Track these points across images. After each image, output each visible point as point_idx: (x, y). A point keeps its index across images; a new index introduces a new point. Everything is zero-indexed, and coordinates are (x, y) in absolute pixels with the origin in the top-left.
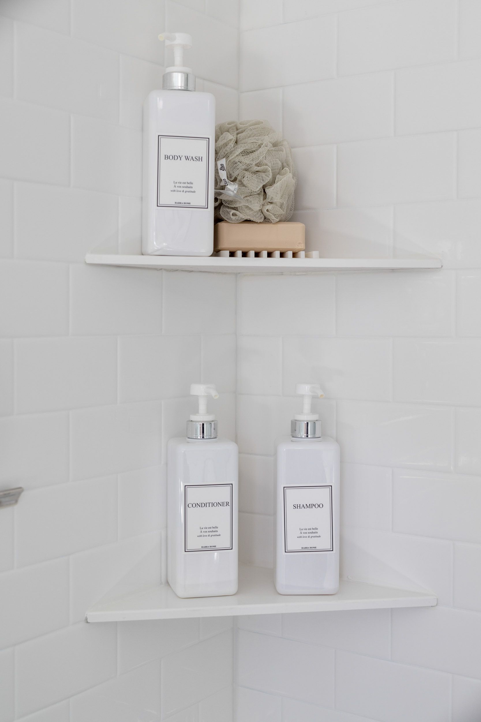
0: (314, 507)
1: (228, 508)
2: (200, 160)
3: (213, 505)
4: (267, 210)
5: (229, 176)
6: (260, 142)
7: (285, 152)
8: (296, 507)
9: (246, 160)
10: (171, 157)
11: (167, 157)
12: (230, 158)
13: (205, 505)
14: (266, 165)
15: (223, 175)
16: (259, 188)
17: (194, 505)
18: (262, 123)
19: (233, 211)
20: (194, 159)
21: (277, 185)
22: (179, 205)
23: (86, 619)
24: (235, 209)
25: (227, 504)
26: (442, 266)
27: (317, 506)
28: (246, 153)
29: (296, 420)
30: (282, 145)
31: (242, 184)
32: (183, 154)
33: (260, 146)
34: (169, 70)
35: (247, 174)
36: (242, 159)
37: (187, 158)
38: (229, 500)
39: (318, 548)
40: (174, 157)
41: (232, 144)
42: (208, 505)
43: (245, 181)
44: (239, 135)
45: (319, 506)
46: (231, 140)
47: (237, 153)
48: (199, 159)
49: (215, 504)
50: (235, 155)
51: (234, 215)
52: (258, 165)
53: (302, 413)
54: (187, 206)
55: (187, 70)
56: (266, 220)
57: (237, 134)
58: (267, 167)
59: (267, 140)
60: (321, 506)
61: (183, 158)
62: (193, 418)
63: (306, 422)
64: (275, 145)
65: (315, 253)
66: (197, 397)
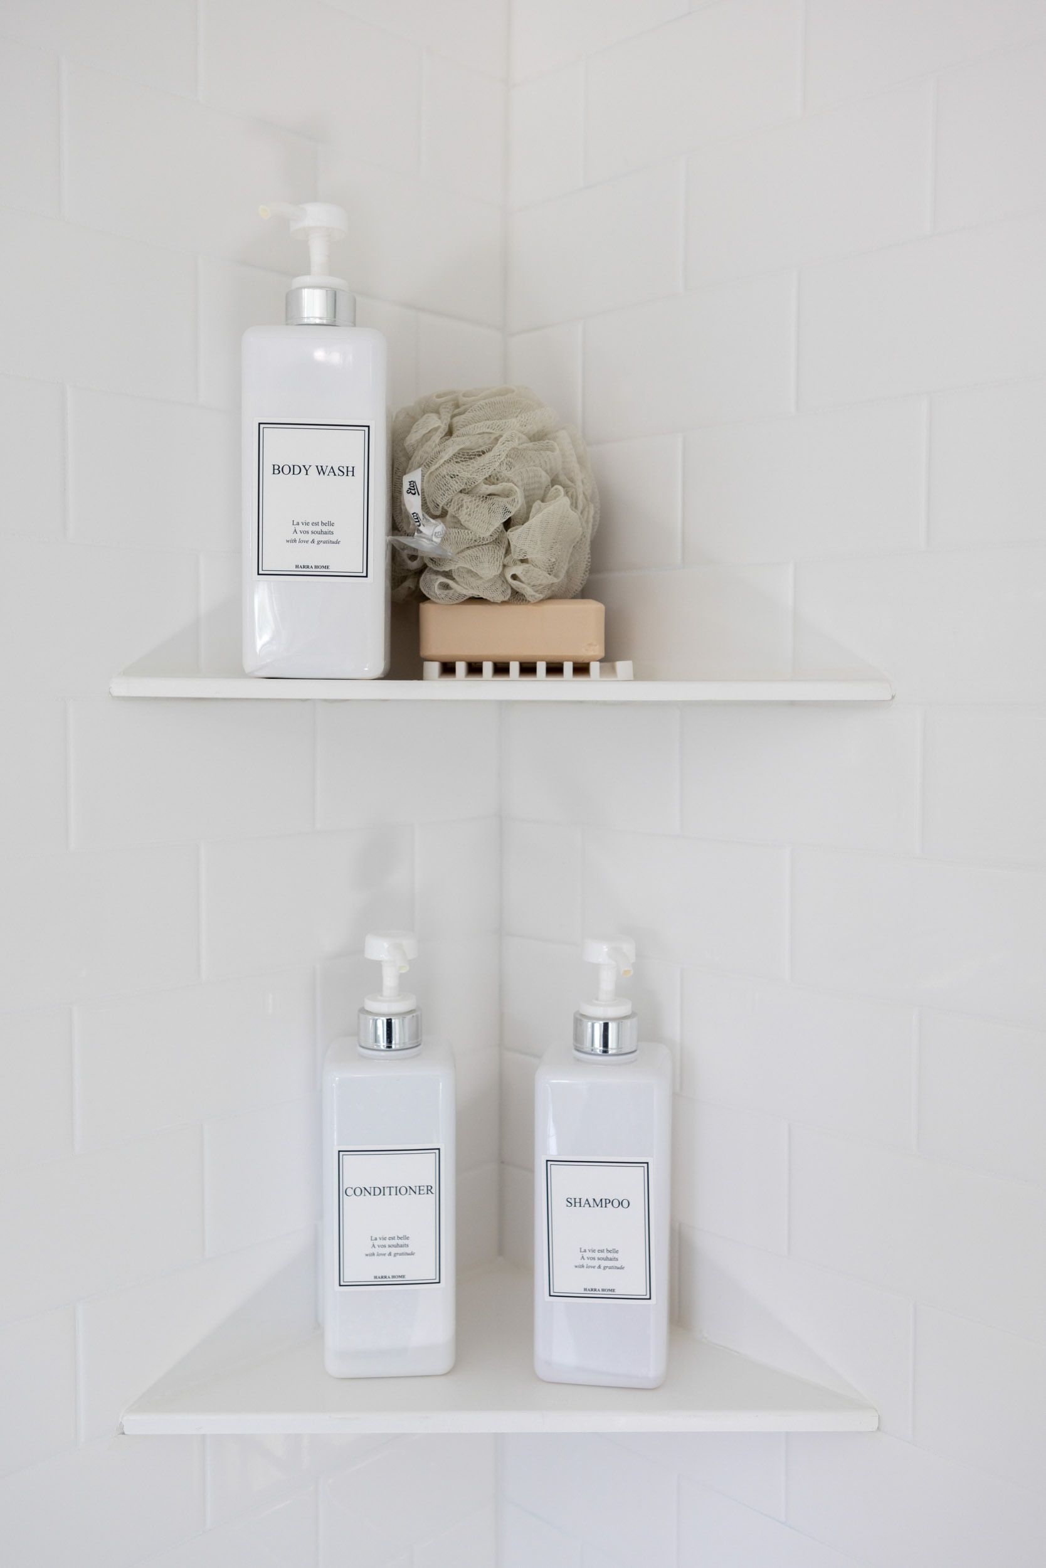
0: (609, 1205)
1: (431, 1199)
2: (350, 474)
3: (398, 1191)
4: (514, 577)
5: (424, 505)
6: (498, 433)
7: (557, 452)
8: (572, 1202)
9: (468, 472)
10: (286, 470)
11: (278, 470)
12: (433, 468)
13: (382, 1191)
14: (509, 480)
15: (413, 504)
16: (492, 529)
17: (358, 1192)
18: (513, 391)
19: (442, 579)
20: (337, 471)
21: (534, 521)
22: (303, 572)
23: (121, 1426)
24: (448, 575)
25: (429, 1190)
26: (893, 697)
27: (616, 1203)
28: (466, 456)
29: (582, 1015)
30: (554, 439)
31: (458, 524)
32: (312, 461)
33: (497, 439)
34: (298, 281)
35: (466, 499)
36: (456, 468)
37: (321, 471)
38: (432, 1182)
39: (619, 1291)
40: (292, 470)
41: (437, 437)
42: (387, 1191)
43: (463, 517)
44: (456, 419)
45: (621, 1203)
46: (436, 429)
47: (446, 457)
48: (348, 471)
49: (403, 1191)
50: (442, 461)
51: (446, 587)
52: (489, 480)
53: (597, 999)
54: (323, 572)
55: (336, 282)
56: (517, 597)
57: (453, 416)
58: (511, 484)
59: (514, 428)
60: (625, 1204)
61: (313, 471)
62: (371, 1005)
63: (602, 1023)
64: (538, 437)
65: (623, 667)
66: (378, 965)
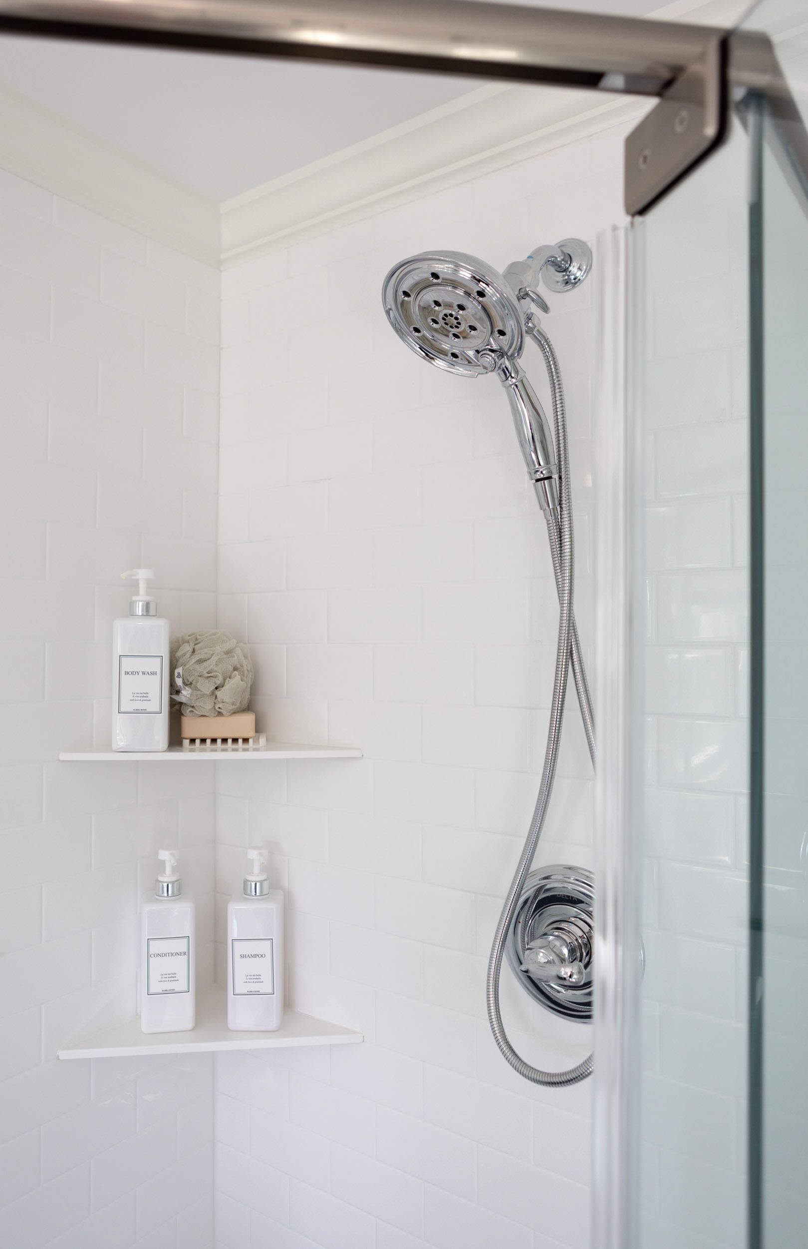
0: (257, 957)
1: (185, 957)
2: (155, 674)
3: (172, 954)
4: (219, 708)
5: (184, 683)
6: (212, 652)
7: (236, 657)
8: (242, 956)
9: (200, 669)
10: (130, 673)
11: (127, 673)
12: (187, 666)
13: (165, 955)
14: (216, 672)
15: (179, 682)
16: (210, 691)
17: (156, 955)
18: (218, 633)
19: (191, 709)
20: (150, 673)
21: (226, 687)
22: (136, 712)
23: (58, 1056)
24: (193, 707)
25: (185, 954)
26: (363, 756)
27: (260, 956)
28: (200, 662)
29: (247, 880)
31: (197, 689)
32: (141, 670)
33: (212, 655)
34: (135, 598)
35: (200, 679)
36: (197, 667)
37: (144, 673)
38: (186, 950)
39: (261, 991)
40: (132, 673)
41: (188, 655)
42: (167, 955)
43: (199, 685)
44: (195, 646)
45: (262, 956)
46: (189, 651)
47: (192, 663)
48: (154, 673)
49: (174, 954)
50: (190, 664)
51: (192, 711)
52: (209, 671)
53: (253, 873)
54: (143, 712)
55: (148, 598)
56: (220, 714)
57: (195, 644)
58: (217, 673)
59: (219, 649)
60: (263, 956)
61: (141, 674)
62: (161, 878)
63: (255, 883)
64: (228, 652)
65: (262, 741)
66: (163, 862)
